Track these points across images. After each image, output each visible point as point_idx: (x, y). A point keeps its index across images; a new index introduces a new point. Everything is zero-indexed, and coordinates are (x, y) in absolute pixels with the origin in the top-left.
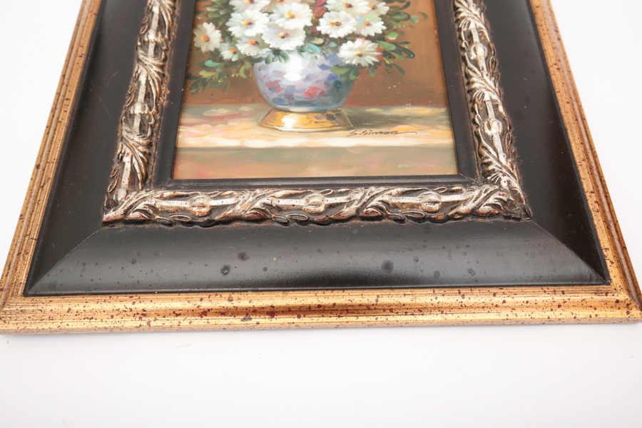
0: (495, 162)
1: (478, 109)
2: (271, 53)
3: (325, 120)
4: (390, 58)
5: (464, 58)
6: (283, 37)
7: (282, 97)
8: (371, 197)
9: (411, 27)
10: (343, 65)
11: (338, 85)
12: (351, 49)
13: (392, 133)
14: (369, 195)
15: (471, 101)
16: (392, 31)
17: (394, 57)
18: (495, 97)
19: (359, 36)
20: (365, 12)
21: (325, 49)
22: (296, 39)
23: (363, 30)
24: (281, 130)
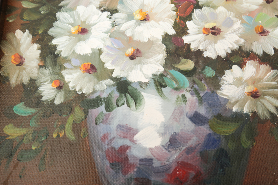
2: (114, 88)
6: (132, 57)
11: (223, 160)
12: (239, 82)
19: (251, 55)
20: (255, 7)
21: (197, 80)
22: (151, 60)
23: (255, 43)
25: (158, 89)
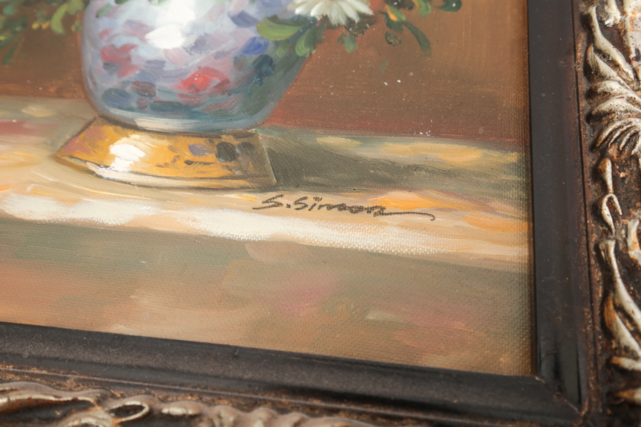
1: (615, 178)
3: (211, 157)
4: (400, 6)
5: (586, 22)
7: (128, 89)
10: (288, 17)
11: (264, 68)
13: (369, 210)
15: (593, 147)
17: (411, 7)
24: (100, 177)
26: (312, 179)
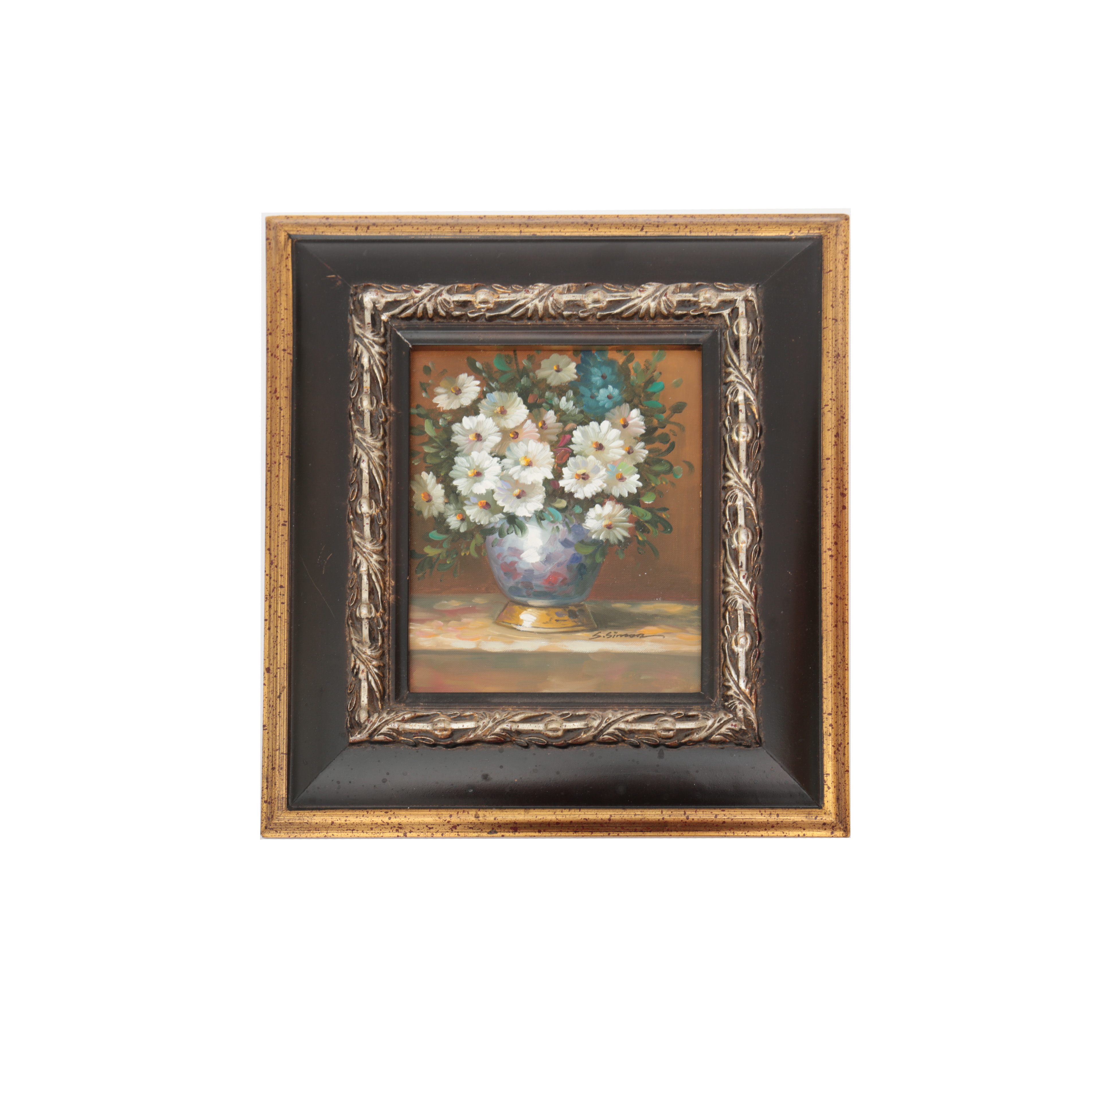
0: (734, 688)
1: (729, 618)
2: (505, 521)
3: (566, 617)
4: (643, 531)
5: (724, 545)
6: (519, 497)
7: (520, 586)
8: (607, 725)
9: (673, 484)
10: (589, 540)
11: (582, 570)
12: (599, 517)
13: (638, 636)
14: (606, 722)
15: (724, 605)
16: (649, 491)
17: (649, 531)
18: (749, 605)
19: (610, 497)
20: (618, 457)
21: (568, 515)
22: (534, 499)
23: (614, 487)
24: (519, 630)
25: (538, 521)
26: (612, 624)
